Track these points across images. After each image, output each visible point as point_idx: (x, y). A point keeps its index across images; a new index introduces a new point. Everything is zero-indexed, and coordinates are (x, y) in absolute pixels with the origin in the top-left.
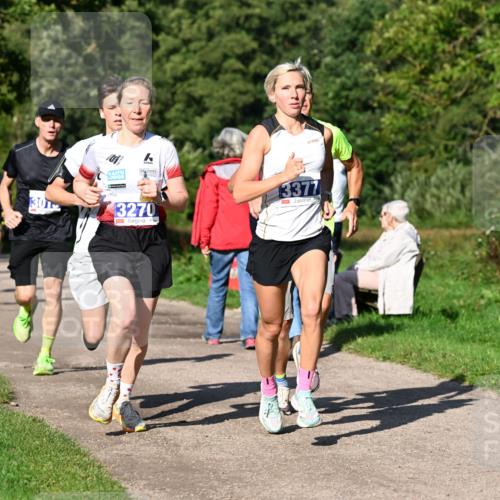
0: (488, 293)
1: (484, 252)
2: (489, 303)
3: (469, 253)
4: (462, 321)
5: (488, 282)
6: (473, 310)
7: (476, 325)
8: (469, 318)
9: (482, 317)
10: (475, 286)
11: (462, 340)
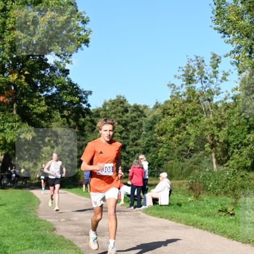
0: (190, 199)
1: (188, 187)
2: (190, 201)
3: (184, 187)
4: (183, 206)
5: (190, 196)
6: (186, 203)
7: (187, 208)
8: (185, 206)
9: (188, 205)
10: (186, 197)
11: (183, 212)
